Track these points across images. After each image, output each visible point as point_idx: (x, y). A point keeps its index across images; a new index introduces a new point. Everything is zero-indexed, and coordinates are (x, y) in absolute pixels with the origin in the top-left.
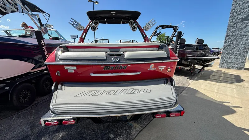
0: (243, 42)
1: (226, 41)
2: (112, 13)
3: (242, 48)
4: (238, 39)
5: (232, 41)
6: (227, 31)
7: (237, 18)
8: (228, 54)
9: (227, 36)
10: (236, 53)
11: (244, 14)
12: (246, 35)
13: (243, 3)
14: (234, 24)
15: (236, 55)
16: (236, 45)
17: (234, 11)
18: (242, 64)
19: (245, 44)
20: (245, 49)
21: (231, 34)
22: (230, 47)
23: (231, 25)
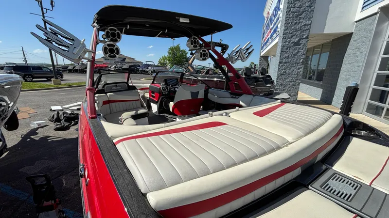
0: (295, 71)
1: (279, 69)
2: (182, 20)
3: (295, 78)
4: (291, 67)
5: (285, 69)
6: (280, 56)
7: (290, 41)
8: (282, 85)
9: (280, 63)
10: (289, 84)
11: (296, 38)
12: (298, 63)
13: (296, 23)
14: (287, 49)
15: (289, 86)
16: (289, 74)
17: (286, 31)
18: (295, 97)
19: (297, 74)
20: (297, 79)
21: (284, 61)
22: (283, 77)
23: (284, 49)
